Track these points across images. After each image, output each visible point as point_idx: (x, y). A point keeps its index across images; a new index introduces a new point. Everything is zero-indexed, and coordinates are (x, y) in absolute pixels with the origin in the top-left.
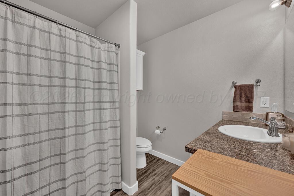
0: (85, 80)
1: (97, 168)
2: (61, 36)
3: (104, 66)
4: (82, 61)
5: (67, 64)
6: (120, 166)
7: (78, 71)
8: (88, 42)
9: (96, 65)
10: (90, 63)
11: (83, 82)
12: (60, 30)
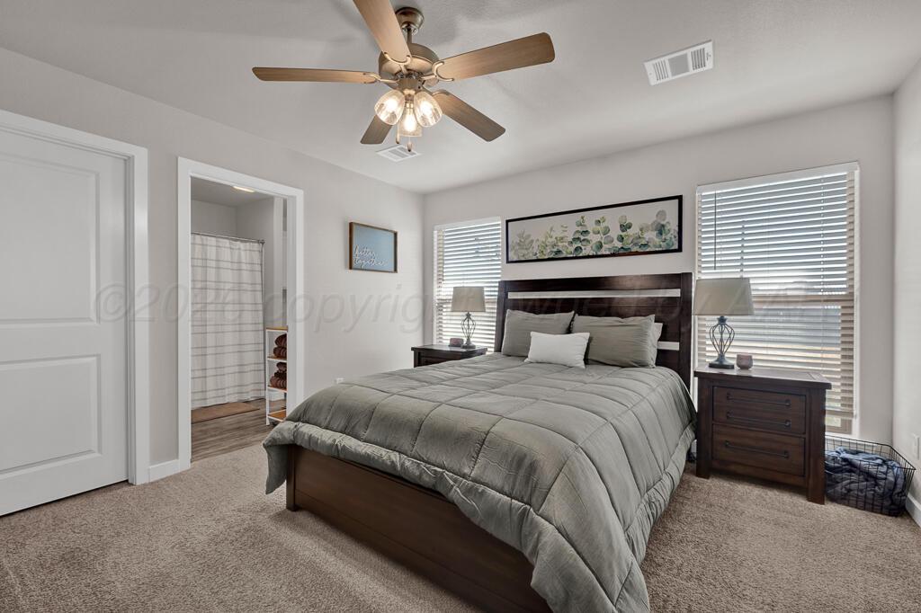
0: (225, 282)
1: (237, 369)
2: (203, 245)
3: (244, 266)
4: (223, 265)
5: (208, 269)
6: (263, 372)
7: (218, 275)
8: (228, 245)
9: (235, 266)
10: (229, 265)
11: (222, 284)
12: (202, 240)
